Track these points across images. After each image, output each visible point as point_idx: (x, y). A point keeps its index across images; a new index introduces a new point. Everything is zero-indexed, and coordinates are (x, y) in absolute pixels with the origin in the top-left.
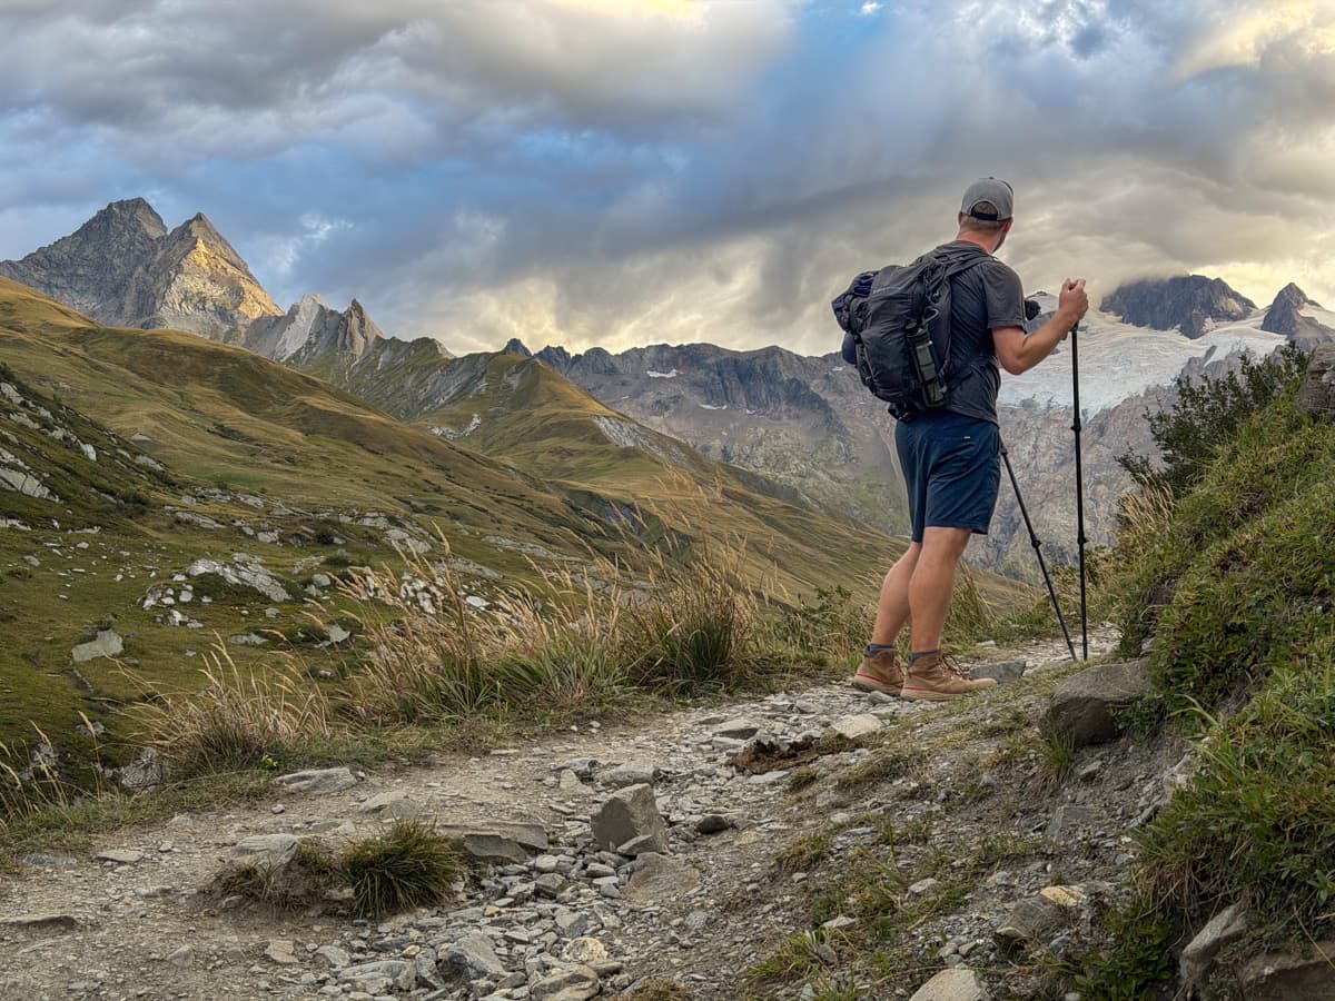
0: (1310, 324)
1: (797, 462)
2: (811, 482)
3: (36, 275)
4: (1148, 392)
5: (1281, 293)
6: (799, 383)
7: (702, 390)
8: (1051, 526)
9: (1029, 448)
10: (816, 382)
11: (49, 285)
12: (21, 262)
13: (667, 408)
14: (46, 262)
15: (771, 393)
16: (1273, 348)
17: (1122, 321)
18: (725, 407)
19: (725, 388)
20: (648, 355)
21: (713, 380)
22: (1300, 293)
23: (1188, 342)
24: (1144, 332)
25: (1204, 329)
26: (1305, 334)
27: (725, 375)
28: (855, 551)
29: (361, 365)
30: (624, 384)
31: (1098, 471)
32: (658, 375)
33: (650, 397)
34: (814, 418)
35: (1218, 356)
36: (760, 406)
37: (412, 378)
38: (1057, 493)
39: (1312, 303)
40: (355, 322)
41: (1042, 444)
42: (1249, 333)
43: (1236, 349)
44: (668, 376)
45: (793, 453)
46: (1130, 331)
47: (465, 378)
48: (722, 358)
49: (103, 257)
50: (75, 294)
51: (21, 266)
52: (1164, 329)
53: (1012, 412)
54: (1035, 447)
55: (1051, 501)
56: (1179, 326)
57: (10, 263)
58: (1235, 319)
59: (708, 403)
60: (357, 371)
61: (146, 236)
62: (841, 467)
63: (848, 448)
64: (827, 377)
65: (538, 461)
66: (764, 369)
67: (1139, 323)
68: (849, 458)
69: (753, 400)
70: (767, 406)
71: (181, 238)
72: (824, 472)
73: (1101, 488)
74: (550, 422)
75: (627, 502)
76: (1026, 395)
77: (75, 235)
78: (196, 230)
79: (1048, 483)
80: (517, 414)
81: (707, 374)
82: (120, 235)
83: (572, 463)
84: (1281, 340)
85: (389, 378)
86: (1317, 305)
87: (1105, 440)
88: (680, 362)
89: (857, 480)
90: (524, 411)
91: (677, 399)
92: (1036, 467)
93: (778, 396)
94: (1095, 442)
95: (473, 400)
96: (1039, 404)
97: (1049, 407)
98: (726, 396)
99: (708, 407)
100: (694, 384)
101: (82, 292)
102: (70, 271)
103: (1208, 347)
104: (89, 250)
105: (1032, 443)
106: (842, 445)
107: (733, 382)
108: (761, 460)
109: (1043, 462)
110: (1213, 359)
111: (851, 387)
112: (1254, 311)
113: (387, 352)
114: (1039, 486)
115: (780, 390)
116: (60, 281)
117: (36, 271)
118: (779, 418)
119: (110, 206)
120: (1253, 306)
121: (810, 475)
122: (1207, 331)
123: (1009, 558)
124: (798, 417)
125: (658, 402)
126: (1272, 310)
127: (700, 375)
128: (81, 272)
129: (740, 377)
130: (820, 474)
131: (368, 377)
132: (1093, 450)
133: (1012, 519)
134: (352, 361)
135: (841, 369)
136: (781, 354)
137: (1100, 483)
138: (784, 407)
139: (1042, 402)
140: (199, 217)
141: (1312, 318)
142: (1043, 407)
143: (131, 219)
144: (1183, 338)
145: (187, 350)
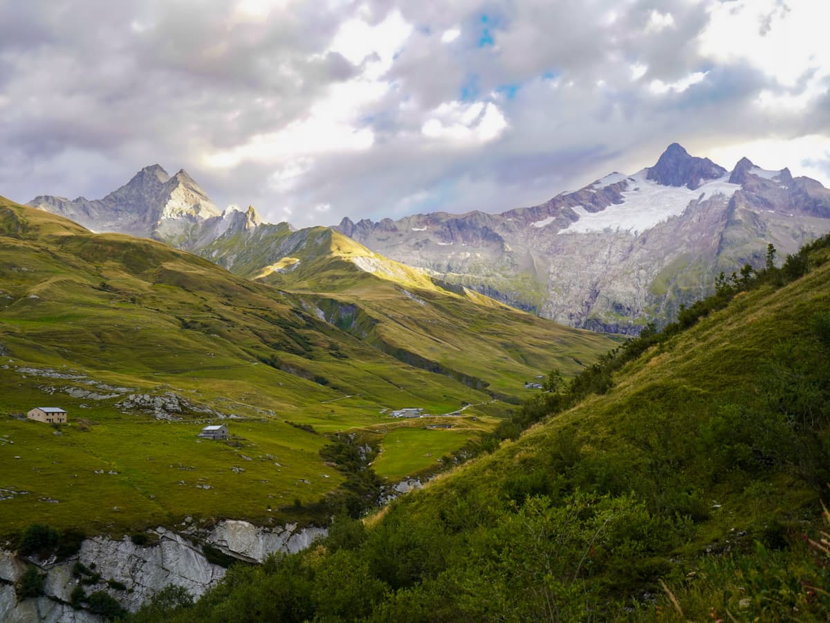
0: (754, 178)
1: (485, 269)
2: (491, 279)
3: (110, 206)
4: (669, 219)
5: (738, 163)
6: (487, 229)
7: (439, 236)
8: (616, 293)
9: (606, 253)
10: (497, 227)
11: (116, 210)
12: (103, 200)
13: (421, 246)
14: (114, 199)
15: (474, 234)
16: (734, 192)
17: (658, 184)
18: (452, 243)
19: (452, 234)
20: (412, 220)
21: (445, 230)
22: (749, 162)
23: (690, 192)
24: (668, 188)
25: (699, 185)
26: (751, 183)
27: (452, 227)
28: (481, 319)
29: (253, 238)
30: (401, 235)
31: (640, 262)
32: (417, 230)
33: (413, 241)
34: (495, 246)
35: (706, 198)
36: (469, 242)
37: (275, 243)
38: (619, 276)
39: (756, 167)
40: (250, 216)
41: (613, 251)
42: (721, 185)
43: (715, 194)
44: (422, 230)
45: (483, 264)
46: (661, 189)
47: (299, 241)
48: (449, 218)
49: (140, 195)
50: (128, 213)
51: (103, 202)
52: (679, 186)
53: (599, 235)
54: (610, 252)
55: (615, 280)
56: (686, 184)
57: (98, 201)
58: (716, 178)
59: (443, 242)
60: (251, 241)
61: (160, 183)
62: (509, 269)
63: (512, 259)
64: (504, 224)
65: (321, 282)
66: (471, 222)
67: (666, 184)
68: (513, 265)
69: (466, 238)
70: (472, 241)
71: (173, 182)
72: (500, 273)
73: (642, 272)
74: (333, 261)
75: (351, 303)
76: (606, 225)
77: (128, 184)
78: (180, 178)
79: (614, 271)
80: (318, 258)
81: (442, 227)
82: (148, 183)
83: (337, 283)
84: (738, 187)
85: (264, 244)
86: (758, 167)
87: (645, 246)
88: (429, 222)
89: (516, 276)
90: (322, 256)
91: (426, 241)
92: (610, 263)
93: (478, 236)
94: (640, 247)
95: (299, 252)
96: (612, 230)
97: (618, 231)
98: (453, 238)
99: (444, 244)
100: (436, 233)
101: (131, 212)
102: (126, 202)
103: (700, 194)
104: (134, 192)
105: (608, 250)
106: (509, 258)
107: (456, 231)
108: (467, 269)
109: (613, 260)
110: (703, 200)
111: (516, 228)
112: (725, 173)
113: (266, 231)
114: (610, 272)
115: (479, 233)
116: (121, 208)
117: (110, 203)
118: (478, 247)
119: (143, 169)
120: (726, 171)
121: (492, 275)
122: (701, 186)
123: (593, 311)
124: (487, 246)
125: (417, 243)
126: (733, 173)
127: (438, 228)
128: (130, 202)
129: (458, 227)
130: (497, 274)
131: (255, 244)
132: (639, 252)
133: (596, 291)
134: (249, 237)
135: (510, 220)
136: (479, 215)
137: (642, 269)
138: (480, 241)
139: (614, 228)
140: (181, 171)
141: (755, 175)
142: (615, 231)
143: (153, 175)
144: (689, 190)
145: (111, 243)
